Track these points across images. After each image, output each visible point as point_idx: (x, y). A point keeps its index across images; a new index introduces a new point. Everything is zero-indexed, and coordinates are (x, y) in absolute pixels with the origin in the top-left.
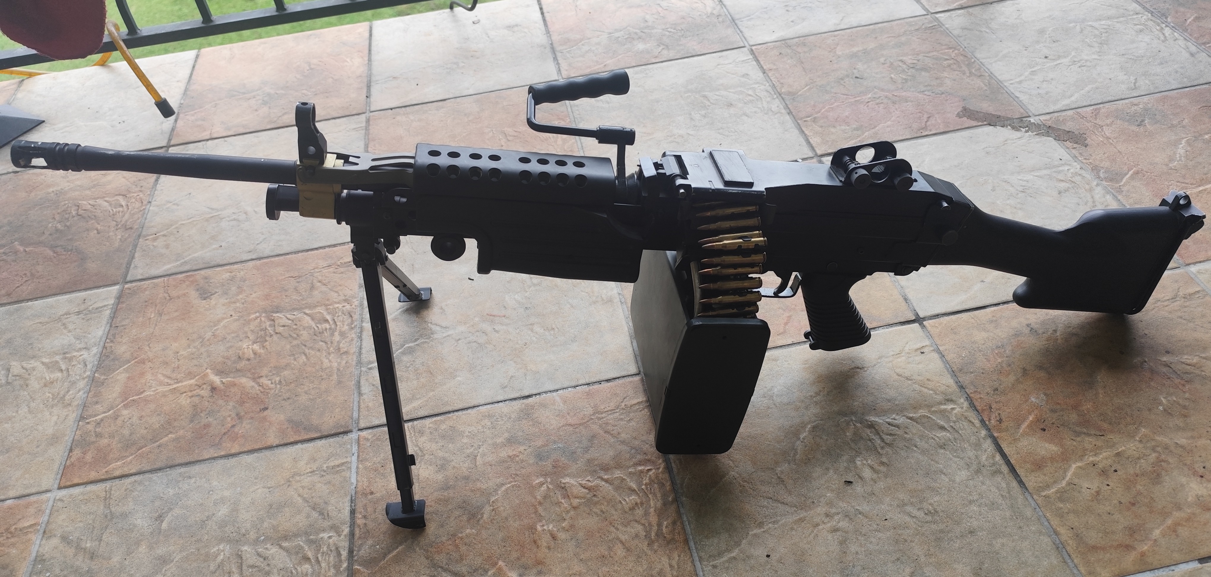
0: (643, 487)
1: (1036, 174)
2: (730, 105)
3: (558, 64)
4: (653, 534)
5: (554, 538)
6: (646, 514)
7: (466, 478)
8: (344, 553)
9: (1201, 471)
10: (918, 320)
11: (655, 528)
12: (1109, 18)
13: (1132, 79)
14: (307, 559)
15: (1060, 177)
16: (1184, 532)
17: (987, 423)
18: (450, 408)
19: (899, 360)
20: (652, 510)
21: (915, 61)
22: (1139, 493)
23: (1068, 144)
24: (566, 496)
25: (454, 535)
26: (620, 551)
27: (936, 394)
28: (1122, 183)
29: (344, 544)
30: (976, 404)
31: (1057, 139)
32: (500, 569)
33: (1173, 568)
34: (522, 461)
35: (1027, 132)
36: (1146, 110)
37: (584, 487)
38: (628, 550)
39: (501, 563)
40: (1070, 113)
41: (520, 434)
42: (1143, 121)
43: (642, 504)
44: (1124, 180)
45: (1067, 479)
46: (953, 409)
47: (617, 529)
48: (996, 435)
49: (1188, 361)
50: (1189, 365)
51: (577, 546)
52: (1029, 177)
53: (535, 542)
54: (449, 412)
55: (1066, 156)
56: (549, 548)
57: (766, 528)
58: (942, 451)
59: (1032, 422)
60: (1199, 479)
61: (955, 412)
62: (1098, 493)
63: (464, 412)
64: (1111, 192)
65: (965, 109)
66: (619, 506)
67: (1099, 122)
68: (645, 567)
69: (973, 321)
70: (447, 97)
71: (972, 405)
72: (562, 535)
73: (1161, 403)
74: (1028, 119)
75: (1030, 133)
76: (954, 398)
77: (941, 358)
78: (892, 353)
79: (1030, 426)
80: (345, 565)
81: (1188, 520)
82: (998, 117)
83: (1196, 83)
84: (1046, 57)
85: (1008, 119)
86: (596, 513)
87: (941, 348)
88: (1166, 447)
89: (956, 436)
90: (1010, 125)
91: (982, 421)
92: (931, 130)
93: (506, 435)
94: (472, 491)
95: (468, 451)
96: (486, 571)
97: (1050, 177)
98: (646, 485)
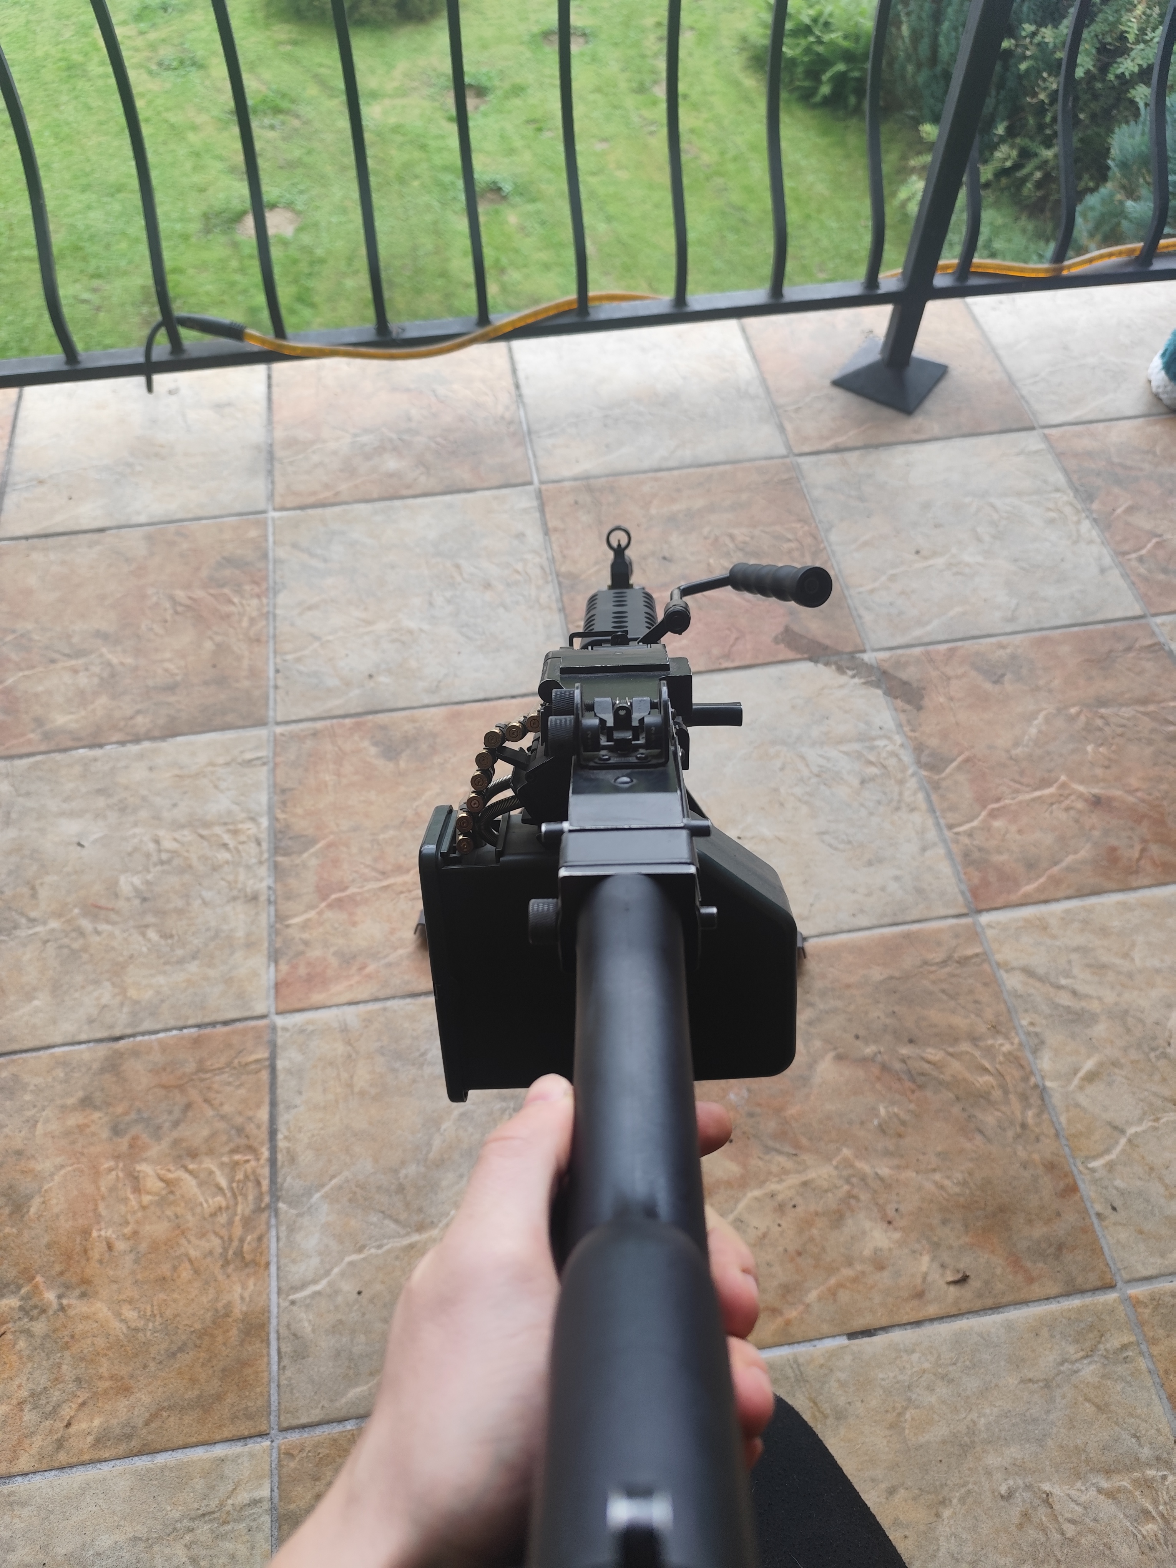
0: (235, 1185)
1: (842, 749)
3: (273, 482)
4: (231, 1252)
5: (110, 1247)
6: (230, 1223)
7: (19, 1153)
9: (891, 1213)
11: (235, 1244)
12: (1019, 494)
13: (1014, 602)
15: (872, 758)
16: (844, 1296)
18: (16, 1047)
20: (237, 1218)
21: (747, 539)
22: (812, 1239)
23: (899, 703)
24: (137, 1190)
26: (186, 1273)
28: (943, 775)
31: (890, 693)
32: (36, 1287)
33: (816, 1343)
34: (93, 1134)
35: (853, 677)
36: (1013, 657)
37: (162, 1179)
38: (197, 1272)
39: (39, 1279)
40: (917, 651)
42: (1003, 675)
43: (227, 1208)
44: (948, 770)
45: (736, 1213)
47: (189, 1242)
49: (930, 1057)
50: (928, 1062)
51: (137, 1261)
52: (833, 753)
53: (85, 1251)
54: (15, 1052)
55: (891, 724)
56: (101, 1262)
57: (366, 1254)
60: (885, 1225)
63: (34, 1054)
64: (925, 788)
65: (787, 630)
66: (198, 1210)
67: (949, 671)
68: (211, 1297)
70: (107, 524)
72: (121, 1246)
73: (877, 1115)
74: (862, 655)
75: (857, 679)
81: (855, 1280)
82: (826, 648)
83: (1091, 619)
84: (917, 552)
85: (838, 653)
86: (168, 1217)
88: (863, 1179)
90: (836, 663)
92: (733, 661)
93: (81, 1094)
94: (23, 1172)
95: (29, 1113)
96: (19, 1287)
97: (859, 756)
98: (239, 1182)
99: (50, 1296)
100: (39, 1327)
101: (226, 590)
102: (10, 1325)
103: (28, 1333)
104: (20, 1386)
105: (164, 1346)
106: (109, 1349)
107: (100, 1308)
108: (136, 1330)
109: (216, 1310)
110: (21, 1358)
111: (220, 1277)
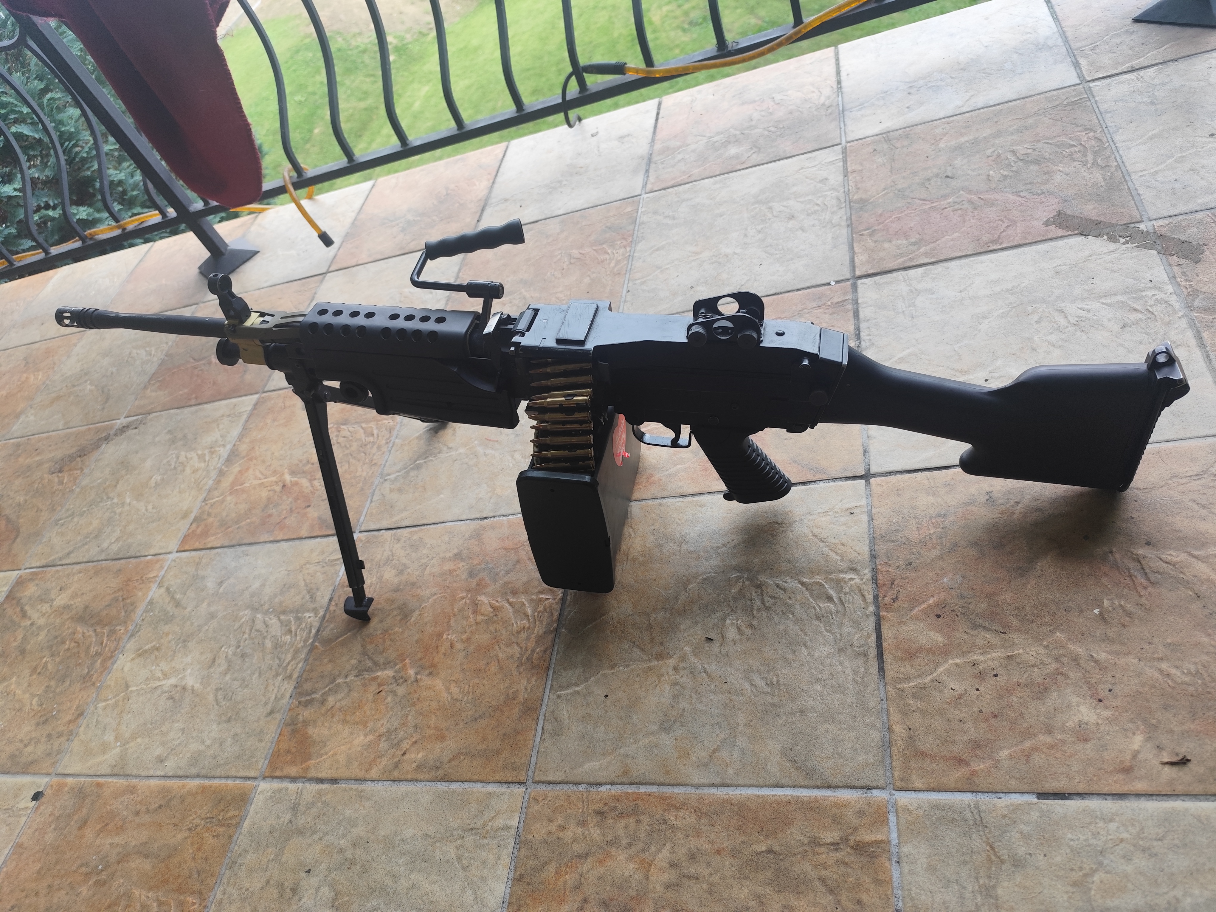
0: (536, 614)
1: (1104, 301)
2: (792, 217)
3: (648, 176)
4: (525, 658)
5: (452, 646)
6: (528, 638)
7: (413, 584)
8: (314, 631)
9: (1102, 694)
10: (867, 476)
11: (529, 652)
14: (290, 631)
15: (1138, 305)
16: (1038, 759)
17: (880, 599)
18: (425, 522)
19: (823, 519)
20: (533, 636)
21: (1029, 151)
22: (1009, 706)
23: (1174, 259)
24: (475, 612)
25: (386, 631)
26: (494, 668)
27: (843, 560)
29: (316, 624)
30: (880, 577)
31: (1164, 252)
32: (405, 665)
33: (1001, 795)
34: (457, 576)
35: (1126, 243)
37: (492, 607)
38: (501, 668)
39: (407, 661)
41: (465, 551)
43: (529, 629)
45: (934, 675)
46: (852, 579)
47: (500, 648)
48: (883, 613)
49: (1170, 558)
50: (1166, 562)
51: (466, 657)
52: (1094, 305)
53: (437, 647)
54: (424, 525)
55: (1162, 277)
56: (445, 654)
57: (616, 669)
58: (816, 622)
59: (930, 605)
60: (1095, 702)
61: (851, 583)
62: (961, 696)
63: (434, 526)
64: (1196, 327)
65: (1059, 213)
66: (510, 628)
68: (506, 685)
69: (926, 482)
70: (540, 218)
71: (875, 579)
72: (459, 646)
73: (1100, 606)
74: (1137, 225)
75: (1129, 245)
76: (859, 568)
77: (869, 521)
78: (820, 511)
79: (925, 612)
80: (310, 641)
81: (1052, 747)
82: (1098, 223)
85: (1111, 225)
86: (491, 631)
87: (874, 511)
88: (1076, 659)
89: (840, 609)
90: (1107, 234)
91: (876, 598)
92: (1001, 244)
93: (455, 551)
94: (413, 596)
95: (423, 561)
96: (396, 665)
97: (1123, 305)
98: (539, 612)
99: (411, 672)
100: (401, 690)
101: (604, 246)
102: (385, 687)
103: (394, 692)
104: (382, 725)
105: (470, 713)
106: (438, 710)
107: (438, 684)
108: (456, 700)
109: (508, 695)
110: (387, 708)
111: (515, 673)
